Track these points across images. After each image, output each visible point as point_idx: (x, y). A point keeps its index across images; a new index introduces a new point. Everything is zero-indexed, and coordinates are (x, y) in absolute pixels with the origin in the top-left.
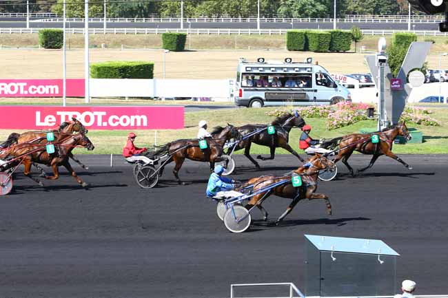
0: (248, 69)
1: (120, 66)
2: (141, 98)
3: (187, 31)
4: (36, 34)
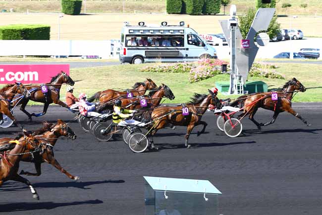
0: (131, 31)
1: (22, 28)
2: (37, 56)
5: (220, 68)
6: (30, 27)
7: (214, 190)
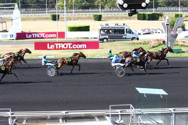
1: (78, 26)
3: (102, 14)
4: (49, 15)
5: (162, 42)
6: (81, 26)
7: (165, 93)
